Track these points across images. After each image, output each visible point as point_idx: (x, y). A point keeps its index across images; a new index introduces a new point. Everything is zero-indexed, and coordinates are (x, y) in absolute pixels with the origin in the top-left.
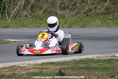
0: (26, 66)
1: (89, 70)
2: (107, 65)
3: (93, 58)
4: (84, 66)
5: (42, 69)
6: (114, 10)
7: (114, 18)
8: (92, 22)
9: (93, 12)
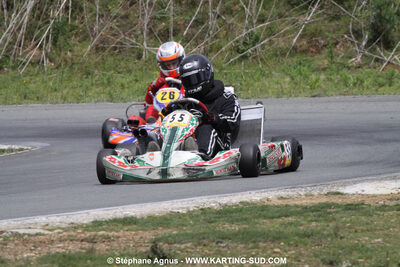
0: (37, 234)
1: (254, 242)
2: (314, 224)
3: (267, 203)
4: (236, 228)
5: (92, 241)
6: (332, 38)
7: (334, 66)
8: (259, 80)
9: (263, 47)
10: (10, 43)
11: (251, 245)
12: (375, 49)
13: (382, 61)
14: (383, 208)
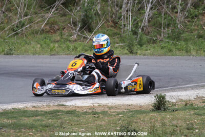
1: (19, 129)
2: (50, 120)
3: (26, 109)
4: (10, 121)
6: (62, 26)
7: (62, 40)
8: (24, 46)
9: (26, 29)
11: (17, 131)
12: (83, 32)
13: (87, 38)
14: (86, 113)
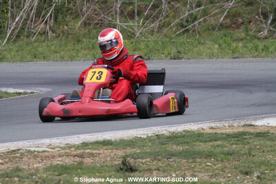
0: (43, 151)
1: (193, 158)
2: (234, 146)
3: (202, 131)
4: (180, 148)
5: (82, 156)
6: (247, 18)
7: (248, 38)
8: (196, 47)
9: (199, 23)
10: (25, 20)
11: (191, 160)
